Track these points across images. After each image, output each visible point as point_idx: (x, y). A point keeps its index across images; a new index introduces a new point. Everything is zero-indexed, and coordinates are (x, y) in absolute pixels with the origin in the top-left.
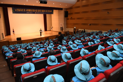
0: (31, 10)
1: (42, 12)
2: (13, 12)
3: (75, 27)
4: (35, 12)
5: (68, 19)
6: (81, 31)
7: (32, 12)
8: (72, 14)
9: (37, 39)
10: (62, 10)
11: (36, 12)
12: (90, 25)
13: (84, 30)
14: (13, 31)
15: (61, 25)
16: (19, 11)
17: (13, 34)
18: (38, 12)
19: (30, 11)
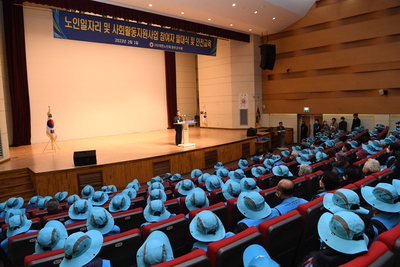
0: (134, 32)
1: (178, 42)
2: (55, 29)
3: (306, 109)
4: (149, 40)
5: (270, 78)
6: (339, 121)
7: (137, 39)
8: (290, 54)
9: (172, 159)
10: (248, 41)
11: (154, 42)
12: (386, 93)
13: (356, 115)
14: (50, 124)
15: (244, 102)
16: (84, 28)
17: (48, 139)
18: (159, 42)
19: (128, 34)
